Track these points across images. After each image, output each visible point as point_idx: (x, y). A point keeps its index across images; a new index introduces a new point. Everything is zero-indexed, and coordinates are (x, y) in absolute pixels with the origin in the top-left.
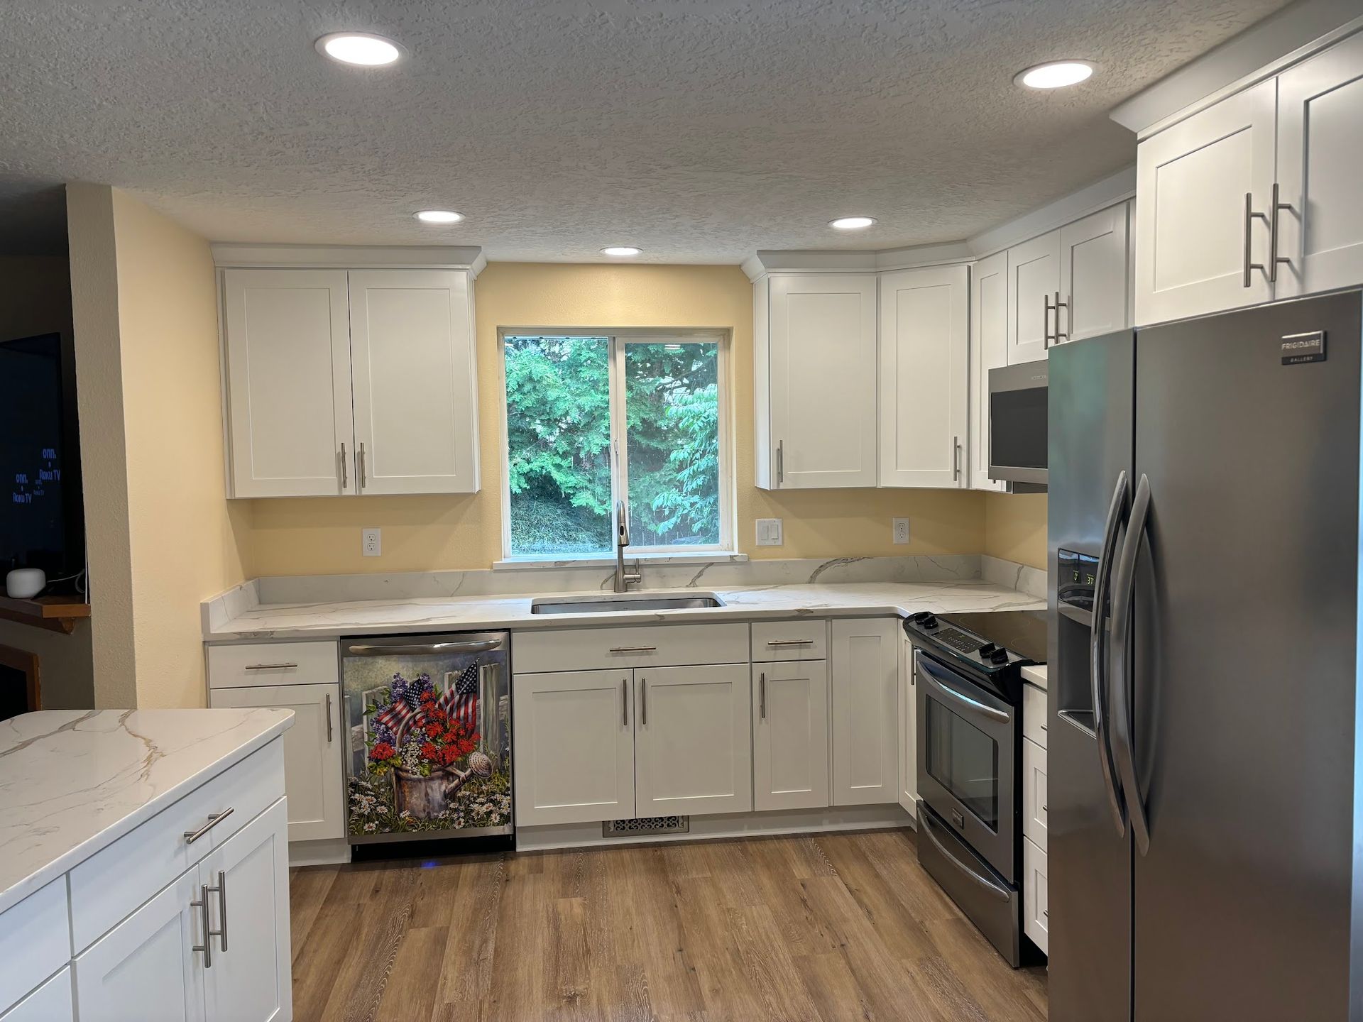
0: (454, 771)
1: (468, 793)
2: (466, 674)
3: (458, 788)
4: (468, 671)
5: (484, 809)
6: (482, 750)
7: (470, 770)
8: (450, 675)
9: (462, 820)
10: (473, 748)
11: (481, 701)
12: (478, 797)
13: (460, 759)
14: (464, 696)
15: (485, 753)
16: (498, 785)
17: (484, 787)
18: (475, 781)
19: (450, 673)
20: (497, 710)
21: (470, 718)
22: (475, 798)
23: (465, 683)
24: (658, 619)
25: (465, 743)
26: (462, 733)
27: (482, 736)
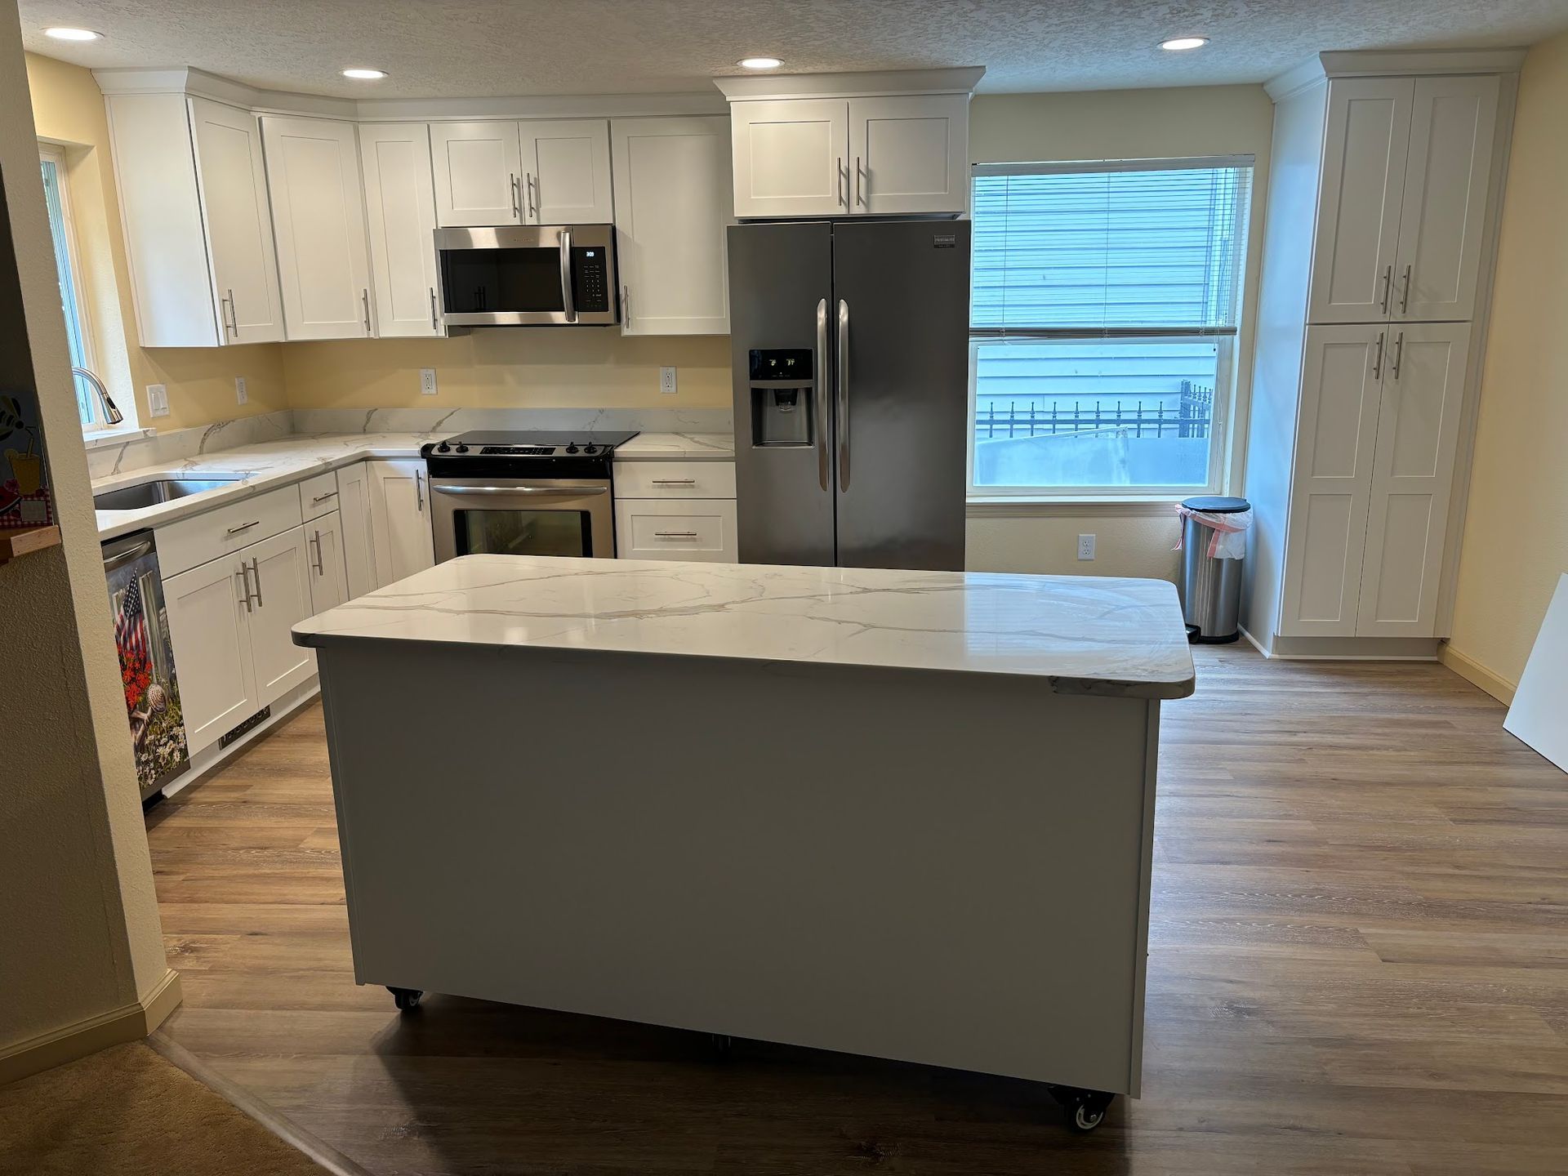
0: (139, 716)
1: (153, 737)
2: (129, 591)
3: (144, 735)
4: (130, 587)
5: (168, 750)
6: (155, 681)
7: (150, 708)
8: (117, 596)
9: (153, 772)
10: (148, 682)
11: (146, 621)
12: (161, 738)
13: (141, 698)
14: (132, 619)
15: (159, 683)
16: (173, 717)
17: (164, 725)
18: (156, 721)
19: (117, 593)
20: (160, 628)
21: (141, 644)
22: (159, 741)
23: (130, 602)
24: (251, 490)
25: (142, 676)
26: (137, 665)
27: (153, 664)
